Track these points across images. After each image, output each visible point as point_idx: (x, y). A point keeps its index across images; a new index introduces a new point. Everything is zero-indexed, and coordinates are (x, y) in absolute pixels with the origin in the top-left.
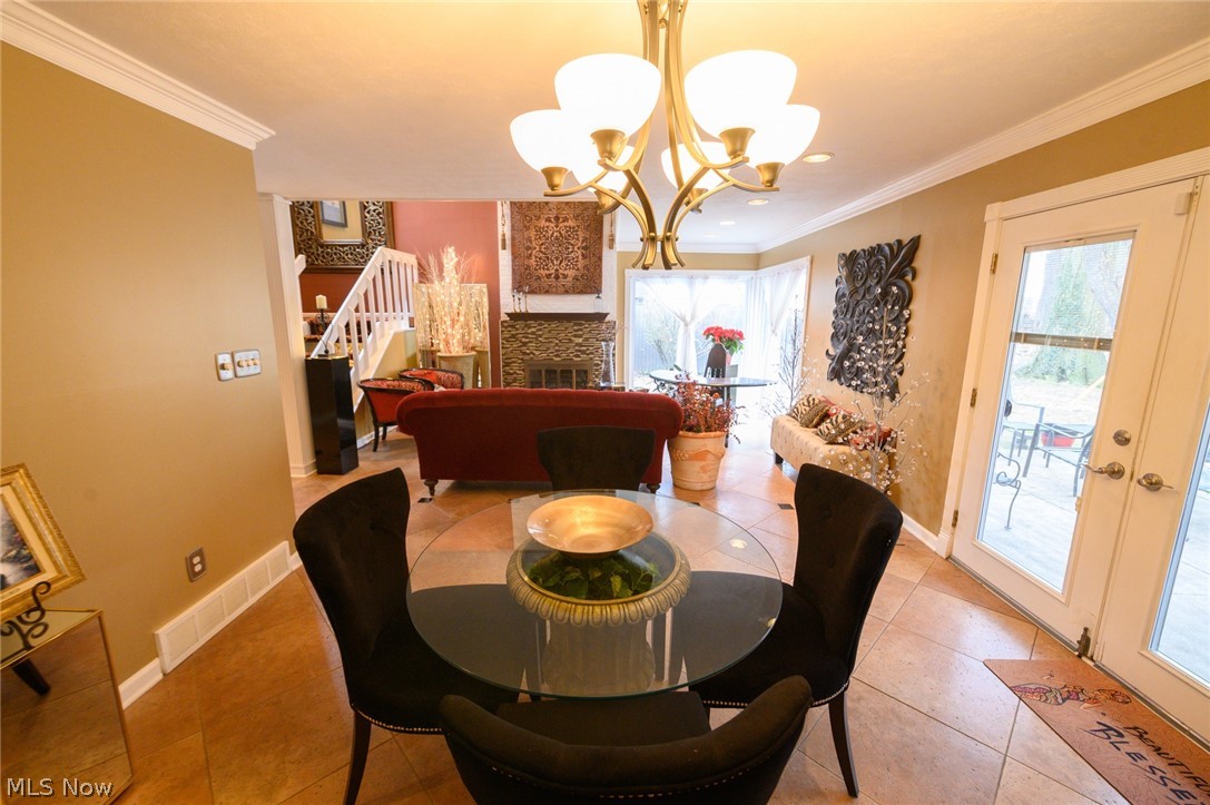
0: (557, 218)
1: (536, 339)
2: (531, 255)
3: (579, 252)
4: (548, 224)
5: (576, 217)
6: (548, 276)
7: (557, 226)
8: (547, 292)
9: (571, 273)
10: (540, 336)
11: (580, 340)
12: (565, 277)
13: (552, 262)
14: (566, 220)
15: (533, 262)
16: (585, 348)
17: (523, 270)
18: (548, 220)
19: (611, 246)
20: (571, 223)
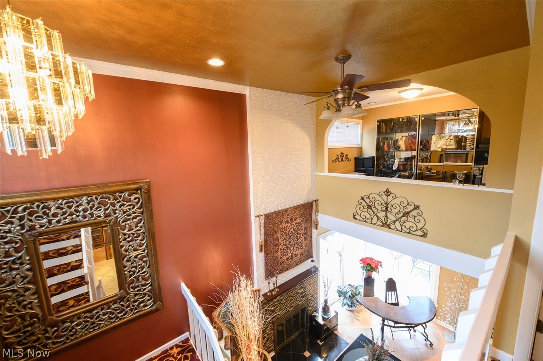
0: (291, 220)
1: (280, 303)
2: (278, 249)
3: (303, 237)
4: (287, 225)
5: (301, 216)
6: (287, 259)
7: (291, 225)
8: (287, 269)
9: (299, 252)
10: (282, 300)
11: (302, 290)
12: (296, 255)
13: (289, 248)
14: (296, 219)
15: (279, 253)
16: (304, 294)
17: (273, 260)
18: (287, 222)
19: (316, 228)
20: (299, 220)
